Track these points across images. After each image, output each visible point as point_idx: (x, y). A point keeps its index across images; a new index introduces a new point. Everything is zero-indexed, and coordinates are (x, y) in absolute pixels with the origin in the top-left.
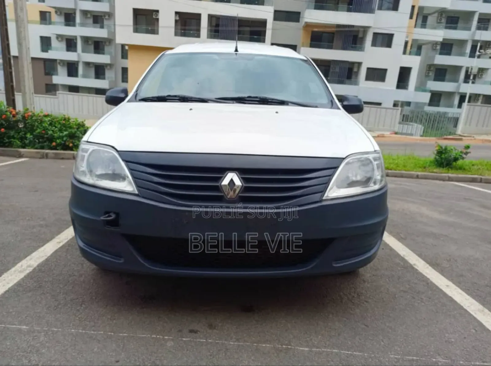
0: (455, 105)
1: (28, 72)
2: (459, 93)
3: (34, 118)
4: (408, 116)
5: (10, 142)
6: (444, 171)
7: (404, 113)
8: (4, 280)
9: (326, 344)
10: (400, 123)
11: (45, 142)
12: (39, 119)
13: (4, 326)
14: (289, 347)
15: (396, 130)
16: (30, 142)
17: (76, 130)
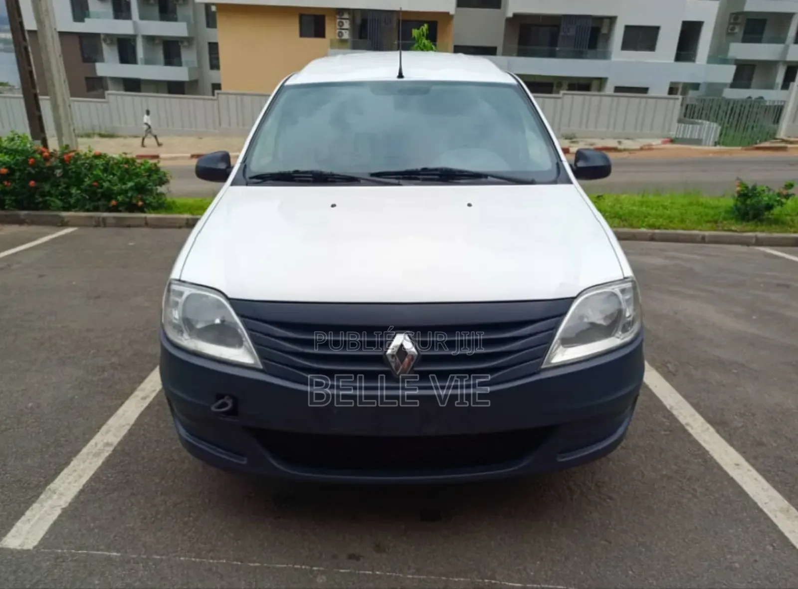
0: (778, 84)
1: (59, 72)
2: (785, 62)
3: (79, 162)
4: (695, 106)
5: (45, 202)
6: (749, 228)
7: (688, 102)
8: (75, 471)
9: (547, 576)
10: (680, 121)
11: (99, 200)
12: (88, 163)
13: (85, 552)
14: (493, 582)
15: (673, 134)
16: (78, 200)
17: (145, 179)
